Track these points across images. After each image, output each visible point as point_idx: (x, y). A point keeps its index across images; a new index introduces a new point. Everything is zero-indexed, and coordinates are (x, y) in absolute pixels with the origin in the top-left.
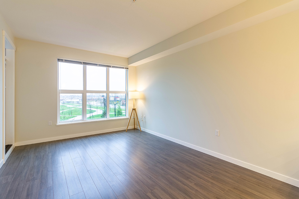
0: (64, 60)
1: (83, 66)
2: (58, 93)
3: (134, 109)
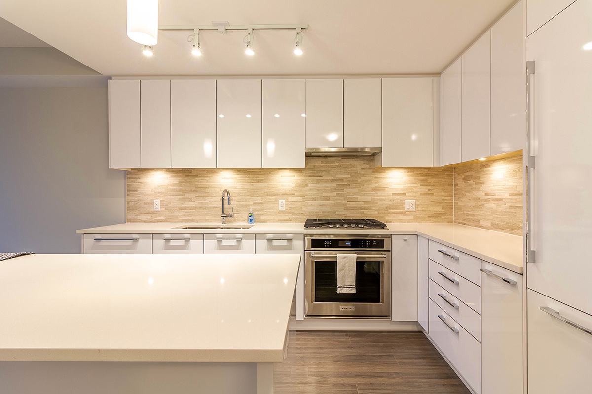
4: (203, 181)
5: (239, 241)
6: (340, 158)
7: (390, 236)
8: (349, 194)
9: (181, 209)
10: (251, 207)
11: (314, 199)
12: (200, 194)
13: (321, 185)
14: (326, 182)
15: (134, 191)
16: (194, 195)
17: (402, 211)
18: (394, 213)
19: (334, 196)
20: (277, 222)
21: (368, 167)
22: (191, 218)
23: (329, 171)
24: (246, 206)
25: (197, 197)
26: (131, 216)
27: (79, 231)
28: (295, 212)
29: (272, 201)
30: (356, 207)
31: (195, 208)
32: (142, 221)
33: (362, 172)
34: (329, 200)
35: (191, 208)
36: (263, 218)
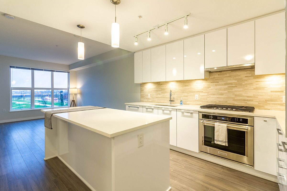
0: (15, 67)
1: (32, 71)
2: (10, 90)
3: (73, 101)
4: (164, 87)
5: (170, 111)
6: (230, 71)
7: (253, 117)
8: (236, 91)
9: (157, 97)
10: (181, 98)
11: (214, 94)
12: (163, 92)
13: (218, 87)
14: (221, 85)
15: (143, 91)
16: (160, 92)
17: (280, 103)
18: (273, 104)
19: (226, 93)
20: (194, 105)
21: (250, 75)
22: (160, 101)
23: (223, 79)
24: (180, 97)
25: (162, 93)
26: (142, 100)
27: (125, 104)
28: (204, 101)
29: (192, 95)
30: (241, 99)
31: (161, 97)
32: (145, 102)
33: (246, 78)
34: (223, 95)
35: (160, 97)
36: (188, 103)
